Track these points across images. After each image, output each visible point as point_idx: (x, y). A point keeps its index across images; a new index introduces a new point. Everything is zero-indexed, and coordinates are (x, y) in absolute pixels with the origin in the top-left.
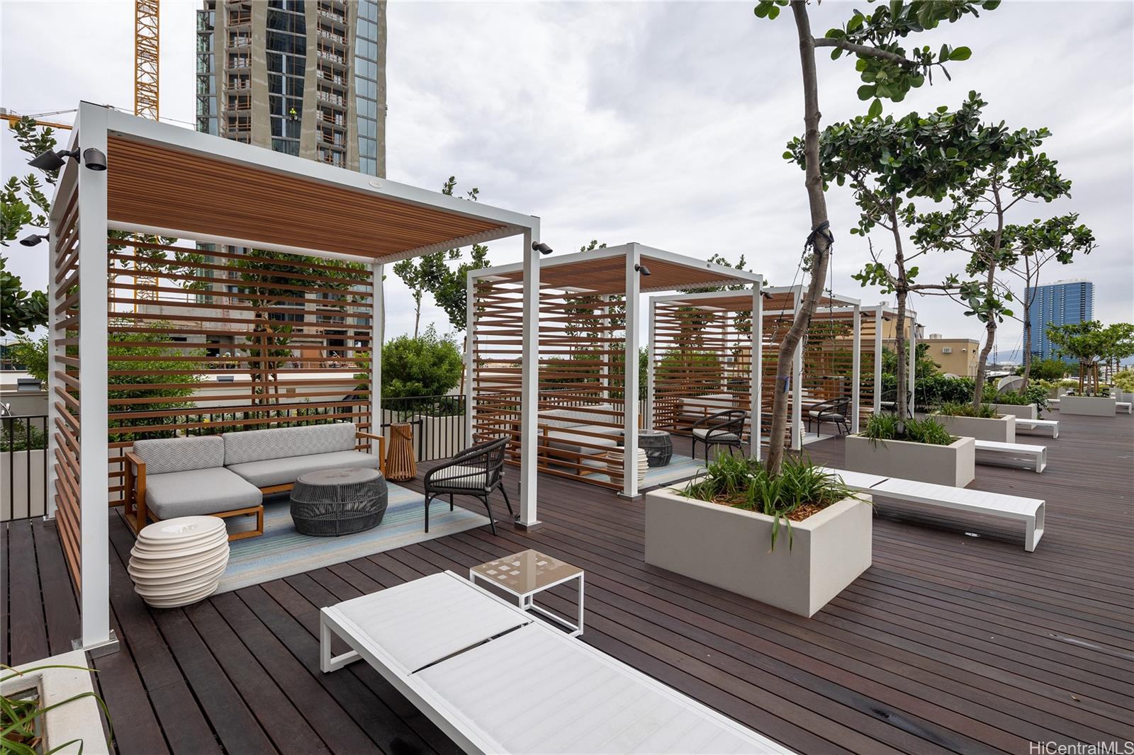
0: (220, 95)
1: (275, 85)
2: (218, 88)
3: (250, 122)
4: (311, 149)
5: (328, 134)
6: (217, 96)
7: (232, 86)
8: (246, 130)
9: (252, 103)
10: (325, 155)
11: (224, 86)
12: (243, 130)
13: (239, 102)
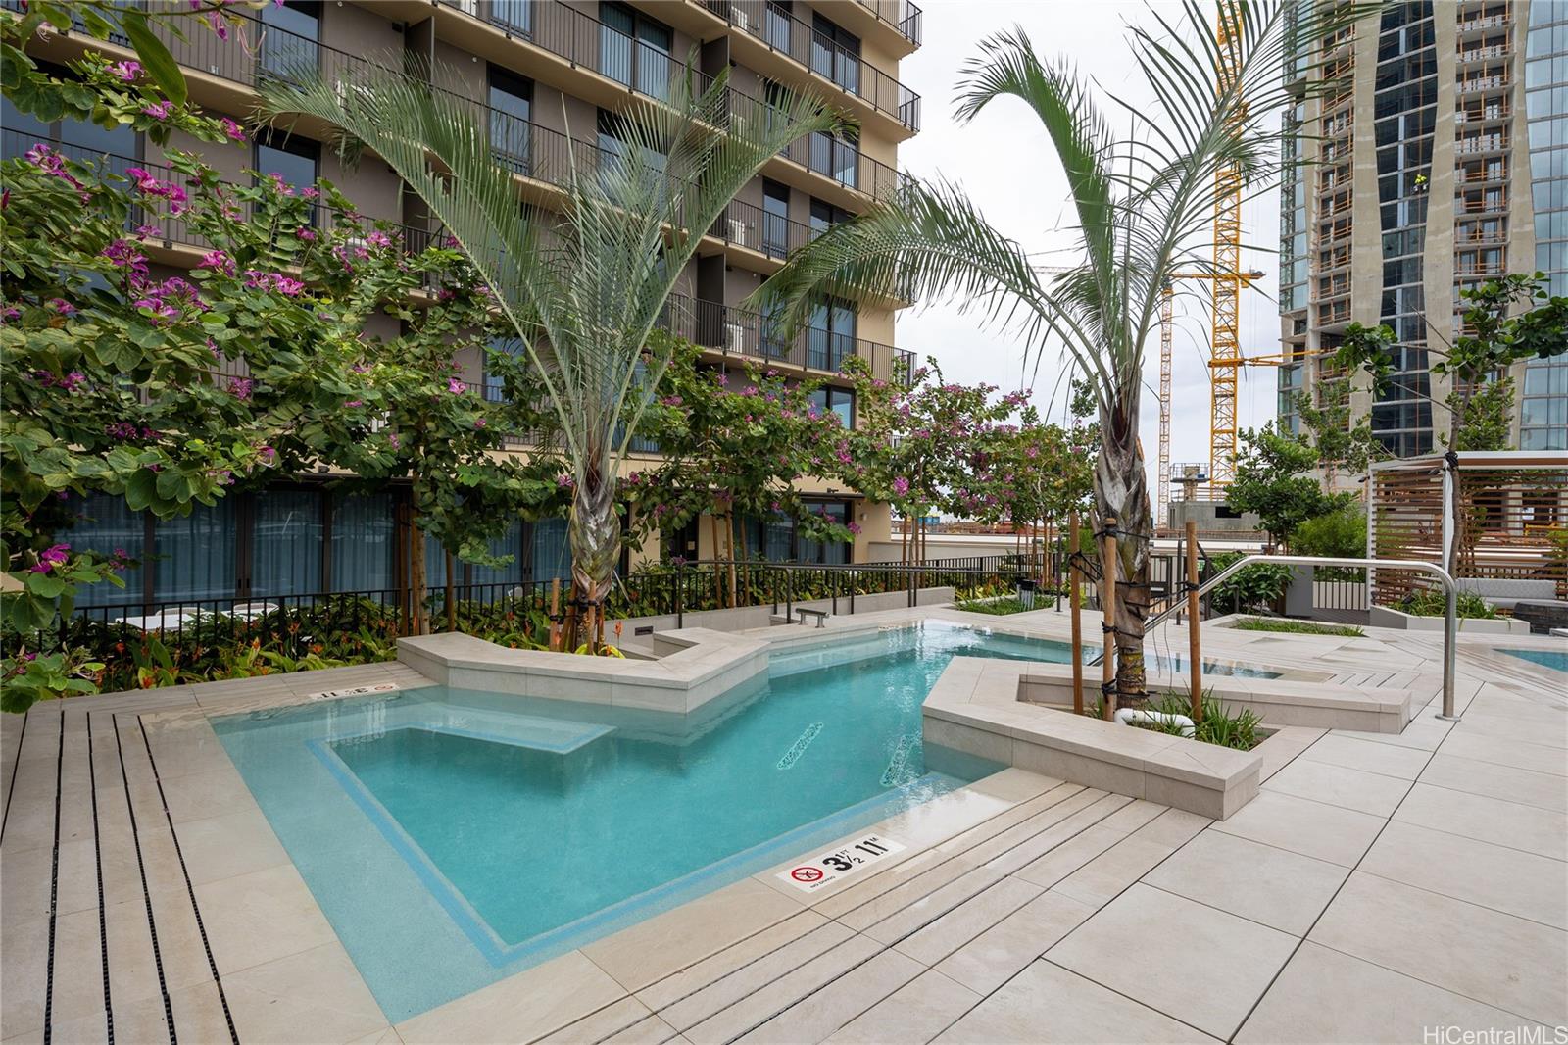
0: (1311, 203)
1: (1386, 162)
2: (1307, 196)
3: (1350, 224)
4: (1445, 231)
5: (1474, 199)
6: (1306, 206)
7: (1325, 186)
8: (1344, 236)
9: (1354, 199)
10: (1468, 232)
11: (1315, 190)
12: (1340, 238)
13: (1336, 203)
